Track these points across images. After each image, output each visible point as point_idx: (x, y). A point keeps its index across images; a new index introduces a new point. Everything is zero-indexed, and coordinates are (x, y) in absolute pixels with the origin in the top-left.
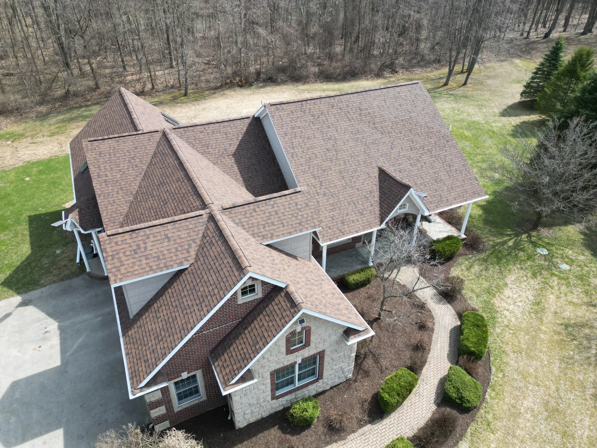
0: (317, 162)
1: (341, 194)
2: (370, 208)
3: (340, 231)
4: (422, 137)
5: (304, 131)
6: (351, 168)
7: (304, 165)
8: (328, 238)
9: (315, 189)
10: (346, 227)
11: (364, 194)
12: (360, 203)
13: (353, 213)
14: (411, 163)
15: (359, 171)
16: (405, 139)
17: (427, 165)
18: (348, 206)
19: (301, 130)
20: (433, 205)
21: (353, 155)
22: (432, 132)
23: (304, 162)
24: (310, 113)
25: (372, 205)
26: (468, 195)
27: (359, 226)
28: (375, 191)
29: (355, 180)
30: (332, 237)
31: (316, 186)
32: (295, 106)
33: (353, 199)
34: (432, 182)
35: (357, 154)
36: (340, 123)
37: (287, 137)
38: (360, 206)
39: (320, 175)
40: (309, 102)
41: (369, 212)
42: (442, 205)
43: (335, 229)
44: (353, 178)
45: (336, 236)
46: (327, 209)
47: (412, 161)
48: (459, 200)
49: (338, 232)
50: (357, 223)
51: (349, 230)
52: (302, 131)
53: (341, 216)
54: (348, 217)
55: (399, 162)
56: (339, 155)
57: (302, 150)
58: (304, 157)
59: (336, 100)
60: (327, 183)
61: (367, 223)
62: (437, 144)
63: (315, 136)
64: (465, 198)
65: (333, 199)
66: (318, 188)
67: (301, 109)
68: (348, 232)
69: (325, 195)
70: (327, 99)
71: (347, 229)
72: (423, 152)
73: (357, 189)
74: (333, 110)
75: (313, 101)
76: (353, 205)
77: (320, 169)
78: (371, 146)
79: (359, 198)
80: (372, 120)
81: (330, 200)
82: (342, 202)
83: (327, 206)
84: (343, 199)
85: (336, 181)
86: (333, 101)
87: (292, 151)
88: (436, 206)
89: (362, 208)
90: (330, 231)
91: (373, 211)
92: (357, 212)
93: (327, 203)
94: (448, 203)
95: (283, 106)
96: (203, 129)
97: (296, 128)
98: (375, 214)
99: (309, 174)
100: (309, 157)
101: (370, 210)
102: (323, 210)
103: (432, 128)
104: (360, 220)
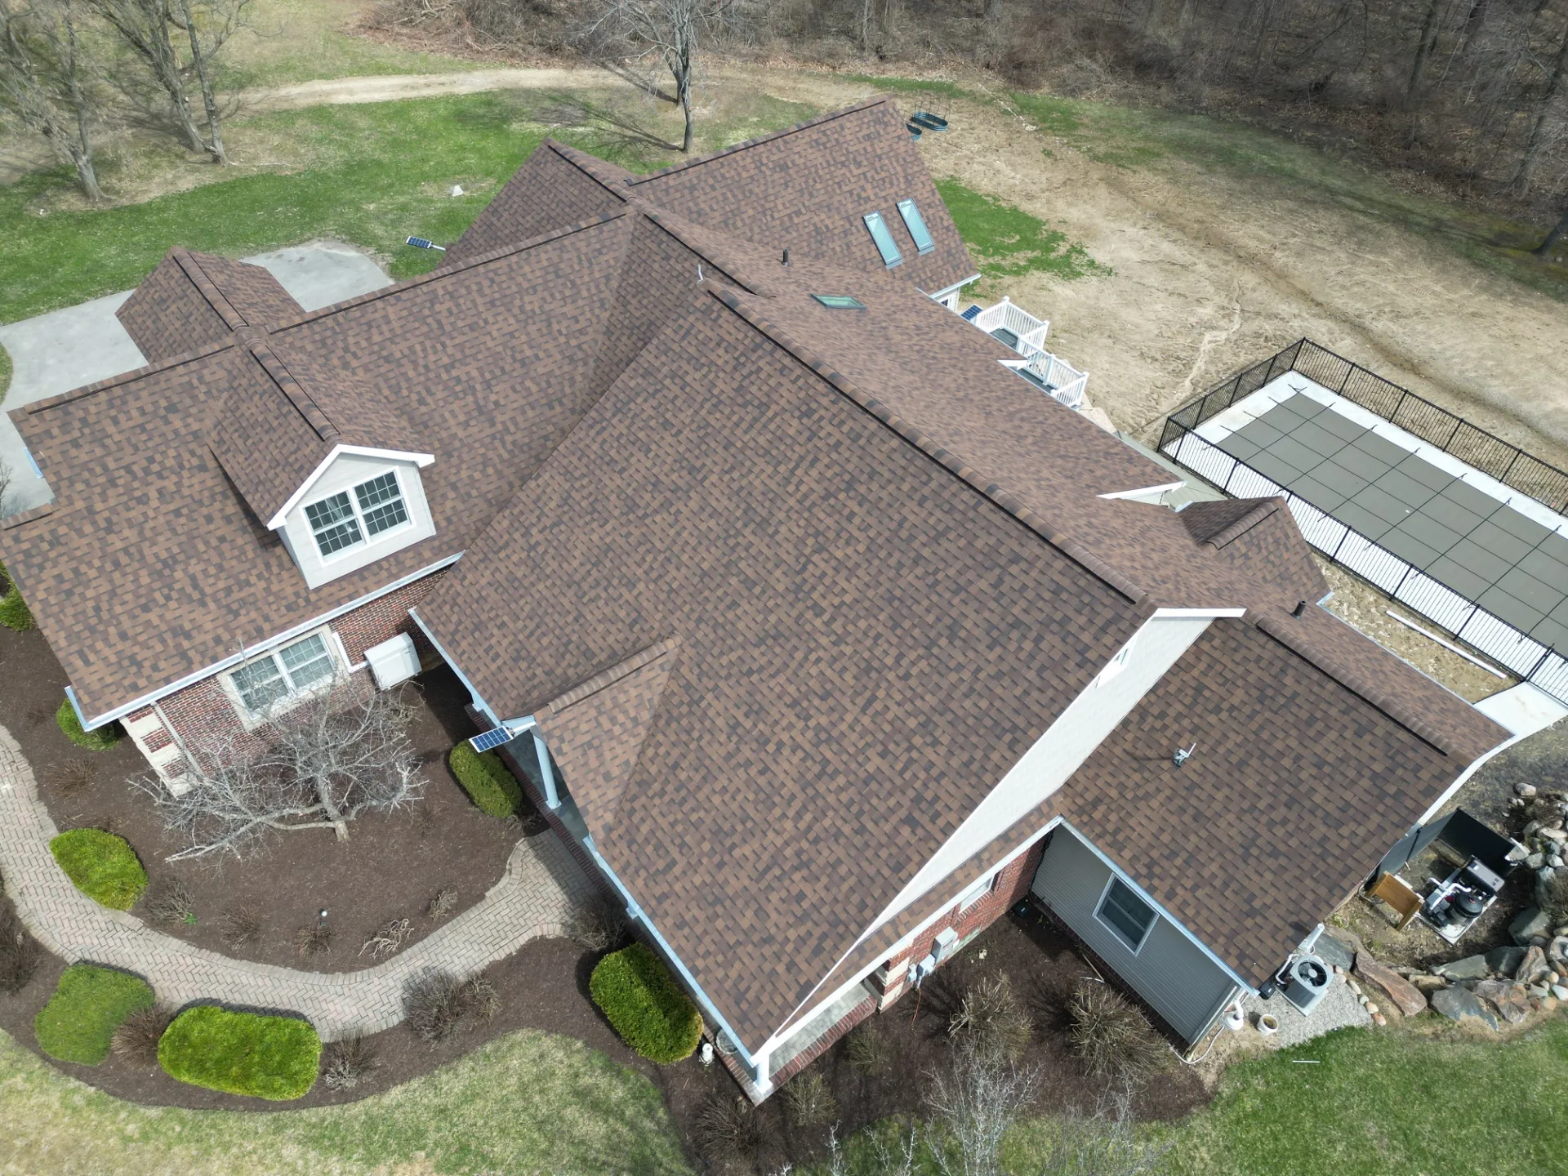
0: (608, 482)
1: (549, 583)
2: (539, 671)
3: (456, 631)
4: (866, 720)
5: (678, 403)
6: (634, 567)
7: (585, 460)
8: (430, 614)
9: (534, 521)
10: (470, 639)
11: (574, 638)
12: (545, 641)
13: (511, 638)
14: (738, 724)
15: (635, 592)
16: (822, 665)
17: (762, 781)
18: (523, 616)
19: (678, 392)
20: (626, 852)
21: (676, 549)
22: (911, 748)
23: (593, 457)
24: (745, 377)
25: (548, 673)
26: (720, 974)
27: (483, 668)
28: (595, 662)
29: (603, 595)
30: (436, 621)
31: (544, 519)
32: (740, 336)
33: (547, 619)
34: (708, 821)
35: (685, 558)
36: (760, 461)
37: (640, 380)
38: (537, 645)
39: (577, 508)
40: (779, 353)
41: (529, 674)
42: (640, 883)
43: (454, 618)
44: (606, 589)
45: (441, 628)
46: (497, 575)
47: (748, 724)
48: (683, 942)
49: (452, 627)
50: (488, 660)
51: (464, 652)
52: (676, 397)
53: (492, 614)
54: (495, 631)
55: (722, 684)
56: (658, 518)
57: (625, 431)
58: (606, 447)
59: (835, 409)
60: (562, 537)
61: (497, 685)
62: (874, 786)
63: (680, 432)
64: (700, 963)
65: (528, 572)
66: (540, 526)
67: (742, 354)
68: (459, 651)
69: (533, 548)
70: (821, 387)
71: (464, 644)
72: (808, 747)
73: (581, 615)
74: (795, 423)
75: (787, 361)
76: (532, 625)
77: (592, 499)
78: (733, 581)
79: (557, 632)
80: (831, 535)
81: (523, 568)
82: (529, 599)
83: (504, 571)
84: (537, 596)
85: (577, 553)
86: (825, 401)
87: (608, 415)
88: (628, 864)
89: (534, 653)
90: (446, 608)
91: (536, 682)
92: (517, 645)
93: (512, 567)
94: (653, 903)
95: (726, 313)
96: (675, 255)
97: (677, 380)
98: (528, 693)
99: (567, 486)
100: (612, 459)
101: (535, 675)
102: (492, 567)
103: (936, 742)
104: (500, 662)
